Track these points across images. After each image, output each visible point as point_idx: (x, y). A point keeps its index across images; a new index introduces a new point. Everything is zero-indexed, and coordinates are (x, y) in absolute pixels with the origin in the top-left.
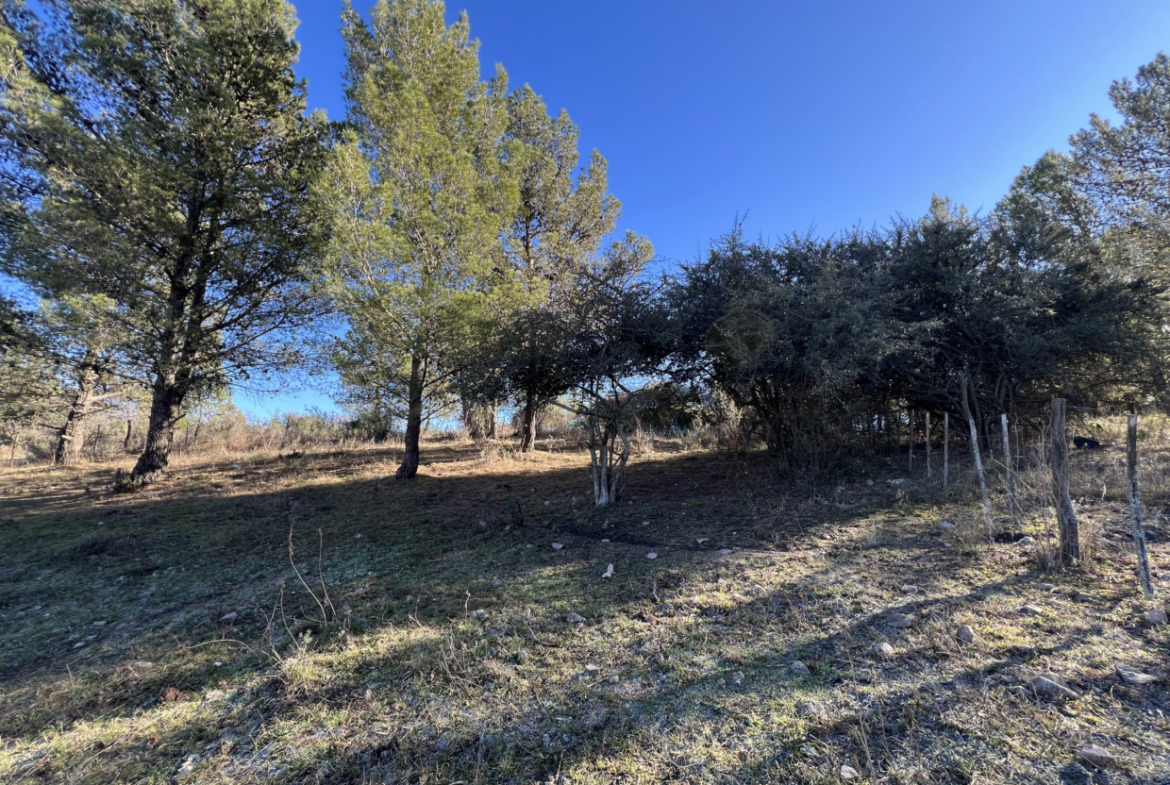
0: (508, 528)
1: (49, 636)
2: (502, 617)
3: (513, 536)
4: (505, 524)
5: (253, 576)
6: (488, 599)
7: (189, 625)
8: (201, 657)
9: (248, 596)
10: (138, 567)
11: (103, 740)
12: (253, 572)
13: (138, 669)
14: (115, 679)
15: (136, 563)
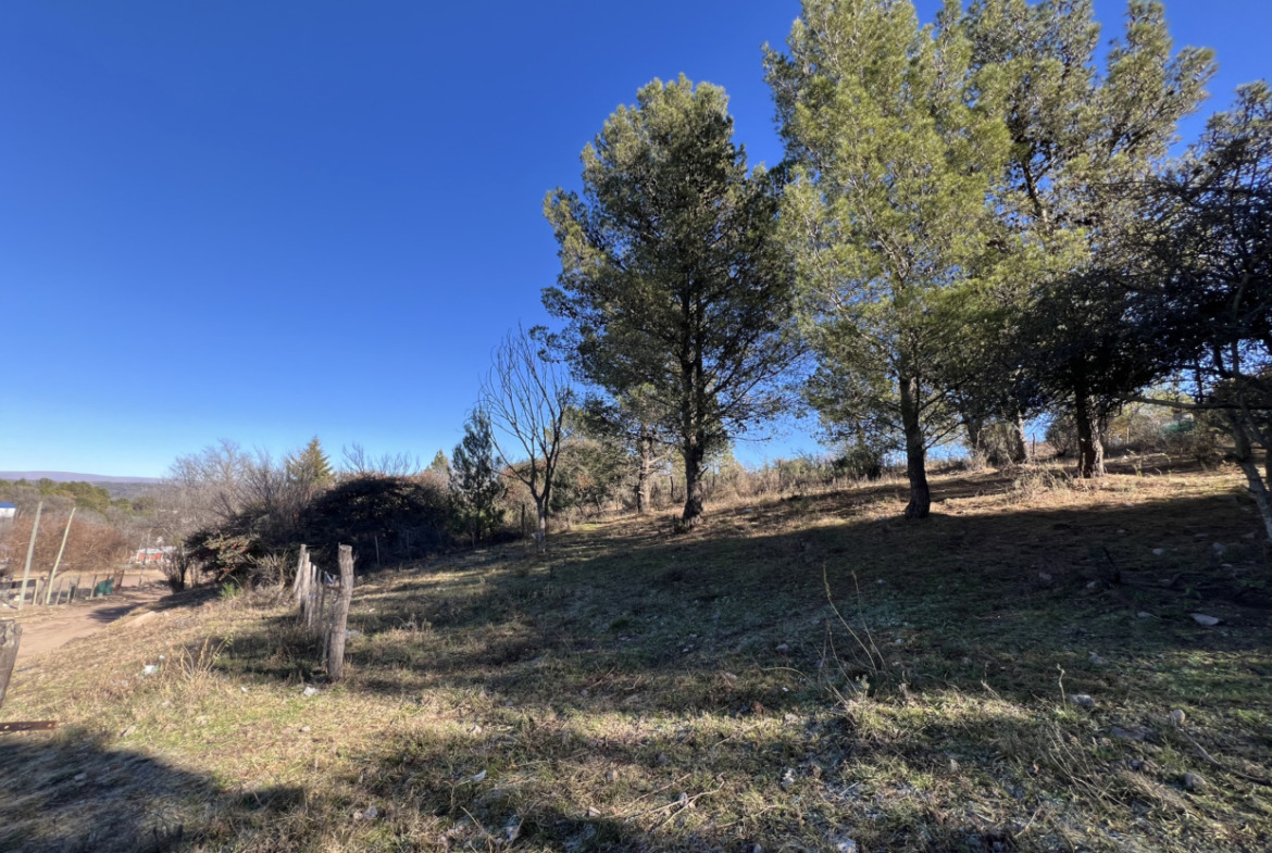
0: (1091, 585)
1: (668, 640)
2: (1130, 712)
3: (1107, 597)
4: (1085, 580)
5: (790, 613)
6: (1091, 682)
7: (752, 649)
8: (769, 679)
9: (791, 632)
10: (704, 594)
11: (722, 731)
12: (790, 608)
13: (730, 680)
14: (716, 683)
15: (701, 592)
